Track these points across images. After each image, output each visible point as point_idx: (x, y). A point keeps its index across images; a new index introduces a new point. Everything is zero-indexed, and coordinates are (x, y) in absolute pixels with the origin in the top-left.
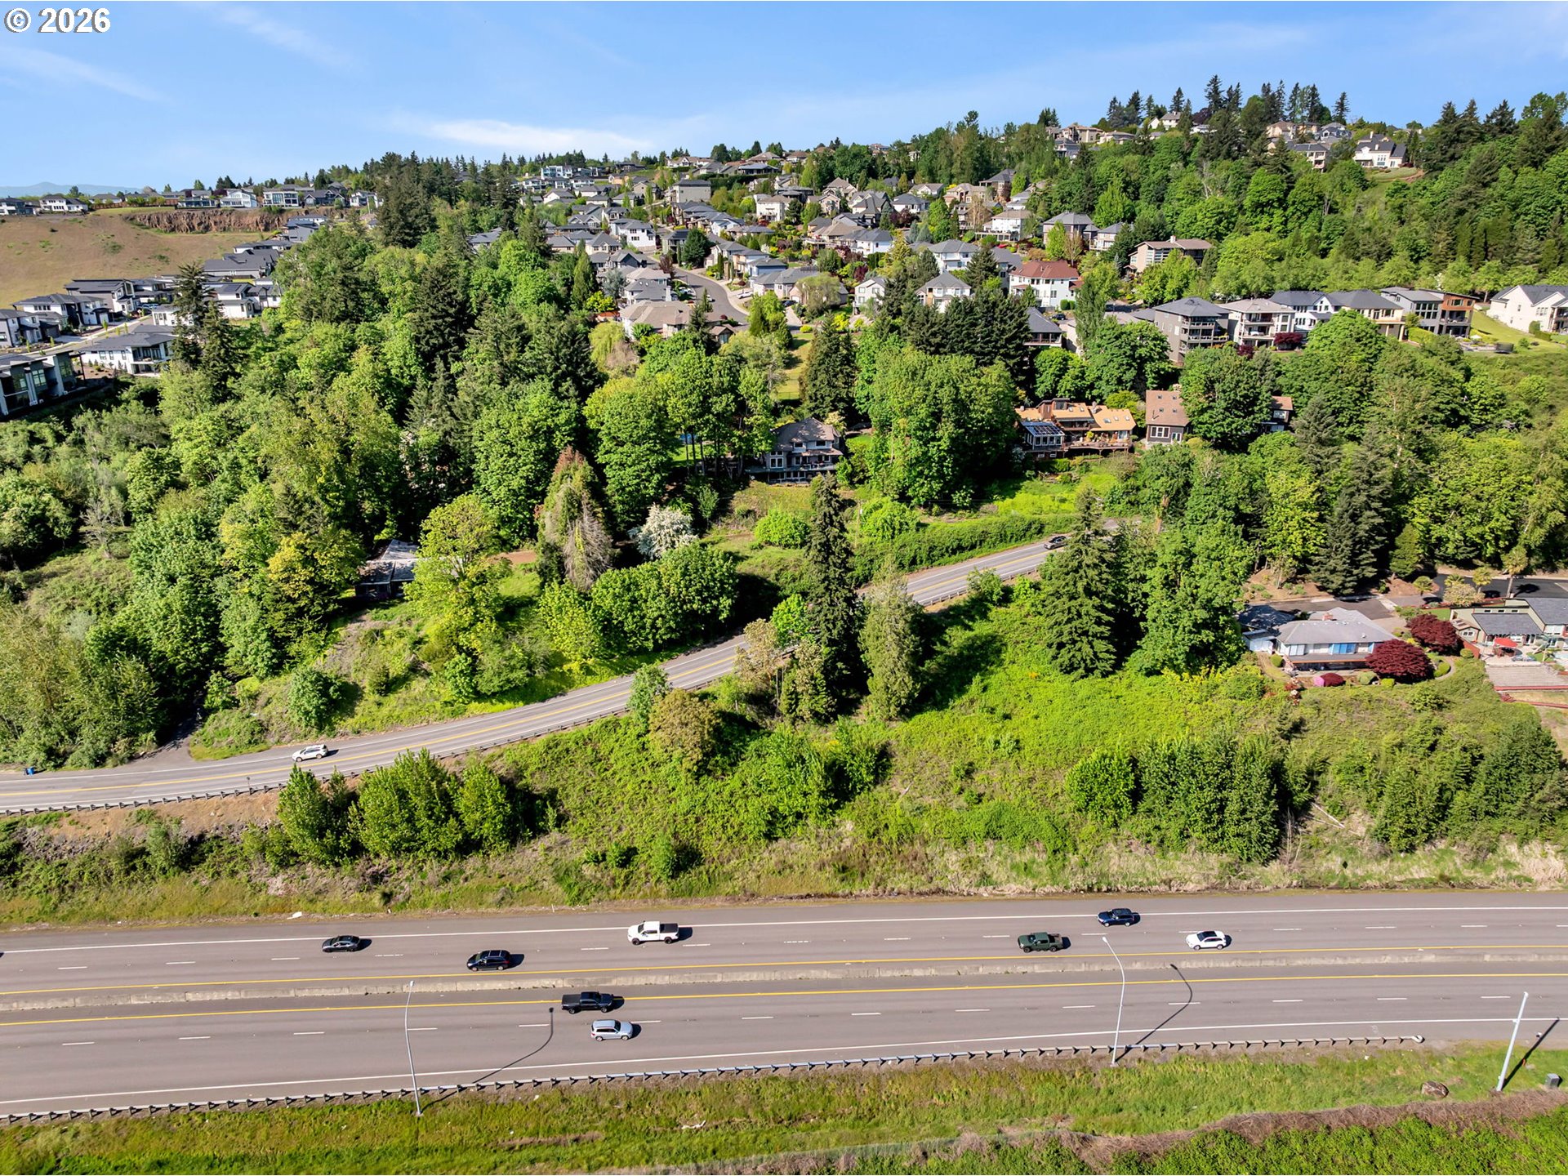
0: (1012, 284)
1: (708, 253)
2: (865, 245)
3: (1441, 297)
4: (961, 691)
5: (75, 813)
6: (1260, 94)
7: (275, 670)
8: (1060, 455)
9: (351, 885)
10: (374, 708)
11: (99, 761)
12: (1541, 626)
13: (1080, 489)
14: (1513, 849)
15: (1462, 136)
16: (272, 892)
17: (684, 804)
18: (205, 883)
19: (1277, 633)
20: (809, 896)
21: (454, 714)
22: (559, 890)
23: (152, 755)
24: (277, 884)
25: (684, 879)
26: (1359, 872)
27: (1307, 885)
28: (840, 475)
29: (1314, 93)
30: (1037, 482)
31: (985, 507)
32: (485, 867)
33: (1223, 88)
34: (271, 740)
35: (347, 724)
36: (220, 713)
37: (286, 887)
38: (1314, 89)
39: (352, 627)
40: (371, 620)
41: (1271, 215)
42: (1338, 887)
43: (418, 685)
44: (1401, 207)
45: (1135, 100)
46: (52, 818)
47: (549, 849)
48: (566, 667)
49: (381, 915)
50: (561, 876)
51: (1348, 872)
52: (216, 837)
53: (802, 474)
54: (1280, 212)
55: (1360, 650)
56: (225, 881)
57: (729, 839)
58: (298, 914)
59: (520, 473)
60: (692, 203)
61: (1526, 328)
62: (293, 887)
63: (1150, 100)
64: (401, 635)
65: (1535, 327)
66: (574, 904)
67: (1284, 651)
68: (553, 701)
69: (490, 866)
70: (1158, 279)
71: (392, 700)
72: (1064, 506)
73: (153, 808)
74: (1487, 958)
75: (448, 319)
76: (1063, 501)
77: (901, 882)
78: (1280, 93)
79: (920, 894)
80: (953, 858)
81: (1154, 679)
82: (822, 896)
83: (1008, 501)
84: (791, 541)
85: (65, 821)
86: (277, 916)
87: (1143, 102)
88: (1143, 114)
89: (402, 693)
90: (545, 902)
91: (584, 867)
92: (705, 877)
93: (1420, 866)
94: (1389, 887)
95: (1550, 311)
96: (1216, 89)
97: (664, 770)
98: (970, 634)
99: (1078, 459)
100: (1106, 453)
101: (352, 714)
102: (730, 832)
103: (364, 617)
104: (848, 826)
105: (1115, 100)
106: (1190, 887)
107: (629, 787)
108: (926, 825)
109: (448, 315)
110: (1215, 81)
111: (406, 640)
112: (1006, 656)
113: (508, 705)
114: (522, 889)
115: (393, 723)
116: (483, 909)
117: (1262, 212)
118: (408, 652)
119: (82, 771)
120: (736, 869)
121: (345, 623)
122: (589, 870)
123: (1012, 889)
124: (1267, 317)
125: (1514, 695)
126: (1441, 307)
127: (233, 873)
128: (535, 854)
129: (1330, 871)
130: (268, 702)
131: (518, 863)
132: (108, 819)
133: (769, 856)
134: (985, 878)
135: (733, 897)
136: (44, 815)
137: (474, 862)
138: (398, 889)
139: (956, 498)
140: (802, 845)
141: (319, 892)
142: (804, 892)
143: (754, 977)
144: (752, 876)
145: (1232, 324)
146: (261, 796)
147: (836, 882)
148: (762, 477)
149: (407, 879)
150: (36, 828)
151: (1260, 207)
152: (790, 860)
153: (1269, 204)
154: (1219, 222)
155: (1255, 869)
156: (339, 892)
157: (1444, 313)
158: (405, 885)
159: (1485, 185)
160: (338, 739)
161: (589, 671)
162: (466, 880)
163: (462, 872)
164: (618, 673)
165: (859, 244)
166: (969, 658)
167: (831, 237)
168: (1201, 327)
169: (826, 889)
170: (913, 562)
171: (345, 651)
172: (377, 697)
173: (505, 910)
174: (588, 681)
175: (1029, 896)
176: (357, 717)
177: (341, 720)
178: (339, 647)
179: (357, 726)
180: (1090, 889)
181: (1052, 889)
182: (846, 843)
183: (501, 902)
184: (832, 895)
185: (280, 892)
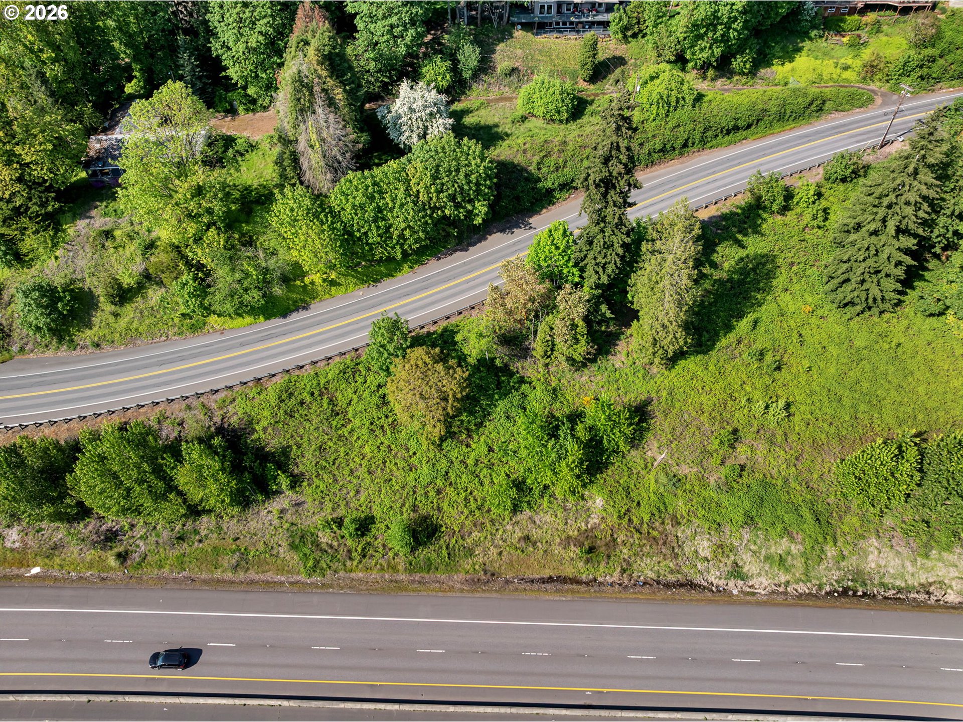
4: (729, 328)
8: (851, 10)
10: (111, 319)
13: (867, 54)
16: (9, 544)
17: (425, 472)
20: (549, 580)
21: (194, 328)
22: (293, 558)
24: (13, 537)
25: (424, 553)
28: (613, 27)
30: (822, 43)
31: (762, 72)
32: (220, 528)
34: (13, 350)
35: (86, 336)
37: (23, 541)
39: (82, 224)
40: (100, 216)
43: (154, 295)
47: (283, 511)
48: (307, 280)
49: (118, 575)
50: (297, 543)
53: (572, 23)
57: (471, 512)
58: (36, 570)
59: (258, 28)
62: (29, 540)
64: (132, 237)
66: (309, 574)
68: (295, 317)
69: (225, 527)
71: (129, 310)
72: (847, 75)
76: (846, 68)
77: (649, 568)
82: (566, 580)
83: (788, 66)
84: (556, 117)
86: (13, 571)
89: (139, 303)
90: (280, 570)
91: (320, 533)
92: (445, 552)
98: (742, 253)
99: (871, 17)
101: (90, 326)
102: (473, 505)
104: (598, 502)
107: (367, 449)
108: (680, 504)
111: (137, 242)
112: (779, 282)
113: (249, 319)
114: (257, 555)
115: (131, 337)
118: (140, 257)
120: (477, 544)
121: (74, 219)
122: (325, 538)
123: (762, 583)
128: (270, 517)
131: (253, 524)
133: (513, 530)
134: (737, 572)
137: (207, 523)
138: (133, 548)
140: (548, 518)
141: (55, 547)
142: (547, 573)
144: (493, 551)
147: (581, 565)
148: (528, 27)
149: (141, 537)
152: (535, 534)
156: (75, 549)
158: (140, 544)
160: (79, 351)
161: (333, 283)
162: (200, 541)
163: (196, 532)
164: (364, 282)
166: (741, 283)
169: (569, 571)
170: (685, 145)
171: (76, 252)
172: (113, 307)
173: (241, 576)
174: (333, 292)
175: (780, 599)
176: (95, 329)
177: (79, 331)
178: (69, 247)
179: (96, 339)
180: (845, 592)
181: (802, 588)
182: (594, 520)
183: (236, 567)
184: (576, 581)
185: (17, 545)
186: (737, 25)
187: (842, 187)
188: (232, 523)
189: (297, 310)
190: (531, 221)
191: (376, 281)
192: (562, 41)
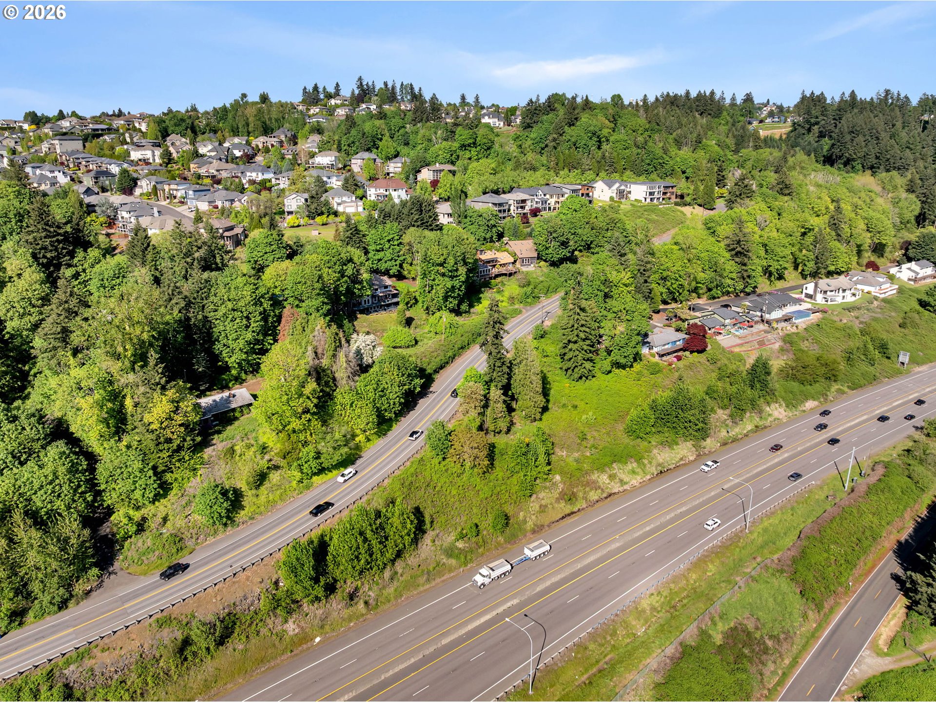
0: (368, 193)
1: (136, 184)
2: (254, 175)
3: (580, 187)
5: (101, 643)
6: (383, 86)
7: (157, 498)
8: (491, 278)
9: (339, 607)
10: (255, 499)
11: (63, 605)
12: (723, 320)
13: (507, 294)
14: (768, 409)
15: (537, 112)
16: (291, 633)
17: (486, 492)
18: (241, 647)
19: (649, 343)
20: (563, 518)
21: (308, 487)
22: (453, 562)
23: (100, 586)
24: (291, 627)
25: (509, 531)
26: (733, 433)
27: (725, 444)
29: (412, 88)
30: (487, 293)
31: (472, 310)
32: (407, 565)
33: (364, 83)
34: (190, 544)
35: (242, 515)
36: (133, 539)
37: (299, 626)
38: (411, 85)
39: (209, 450)
40: (220, 443)
41: (470, 151)
42: (733, 442)
43: (275, 476)
44: (520, 146)
45: (316, 88)
46: (81, 654)
47: (433, 542)
48: (357, 439)
49: (369, 616)
50: (450, 552)
51: (730, 434)
52: (229, 614)
53: (381, 306)
54: (474, 149)
55: (678, 343)
56: (254, 640)
57: (515, 502)
58: (318, 639)
59: (250, 329)
60: (73, 153)
61: (608, 200)
62: (303, 624)
63: (324, 88)
64: (249, 446)
65: (612, 198)
66: (466, 564)
67: (655, 350)
68: (359, 462)
69: (410, 563)
70: (448, 185)
71: (264, 490)
73: (165, 614)
74: (799, 449)
75: (60, 238)
77: (594, 496)
78: (393, 88)
79: (606, 498)
80: (603, 479)
81: (610, 375)
82: (569, 515)
83: (480, 305)
85: (96, 652)
86: (305, 646)
87: (321, 90)
88: (322, 96)
89: (267, 484)
90: (450, 571)
91: (457, 544)
93: (748, 425)
94: (746, 435)
95: (616, 191)
96: (361, 83)
97: (465, 477)
99: (499, 279)
100: (510, 275)
101: (242, 508)
102: (514, 498)
103: (214, 442)
104: (558, 478)
105: (305, 88)
106: (692, 458)
108: (586, 466)
109: (59, 234)
110: (360, 79)
111: (253, 449)
112: (551, 379)
113: (335, 472)
114: (434, 568)
115: (271, 505)
116: (421, 589)
117: (465, 149)
118: (259, 457)
119: (48, 618)
120: (525, 517)
122: (460, 545)
123: (635, 481)
124: (524, 201)
125: (732, 349)
126: (581, 192)
127: (258, 633)
128: (428, 547)
129: (725, 436)
130: (165, 519)
131: (423, 556)
132: (133, 636)
133: (534, 505)
134: (623, 482)
135: (534, 532)
136: (74, 654)
137: (399, 566)
138: (368, 597)
139: (464, 307)
140: (543, 494)
141: (322, 620)
142: (561, 517)
143: (592, 558)
144: (533, 517)
145: (510, 205)
146: (242, 576)
147: (569, 507)
148: (362, 312)
149: (369, 589)
150: (72, 667)
151: (463, 147)
152: (543, 502)
153: (469, 145)
154: (452, 155)
155: (703, 444)
156: (335, 614)
157: (583, 195)
158: (371, 593)
159: (561, 135)
160: (241, 527)
161: (369, 440)
162: (402, 575)
163: (397, 572)
164: (379, 437)
165: (248, 174)
167: (218, 171)
168: (502, 208)
169: (568, 511)
170: (468, 344)
171: (213, 467)
172: (254, 492)
173: (433, 583)
174: (368, 446)
175: (645, 483)
176: (246, 509)
177: (236, 514)
178: (207, 466)
179: (250, 514)
180: (661, 472)
181: (648, 477)
182: (561, 486)
183: (428, 580)
184: (573, 513)
185: (297, 631)
186: (463, 288)
187: (542, 340)
188: (412, 559)
189: (357, 459)
190: (431, 390)
191: (384, 435)
192: (379, 315)
